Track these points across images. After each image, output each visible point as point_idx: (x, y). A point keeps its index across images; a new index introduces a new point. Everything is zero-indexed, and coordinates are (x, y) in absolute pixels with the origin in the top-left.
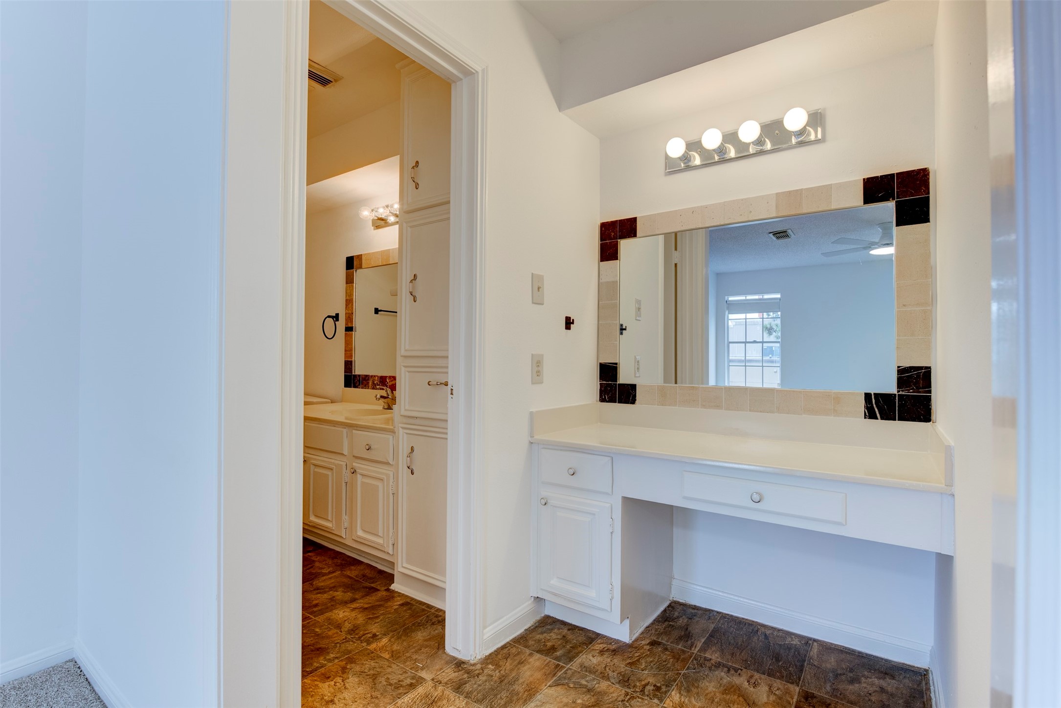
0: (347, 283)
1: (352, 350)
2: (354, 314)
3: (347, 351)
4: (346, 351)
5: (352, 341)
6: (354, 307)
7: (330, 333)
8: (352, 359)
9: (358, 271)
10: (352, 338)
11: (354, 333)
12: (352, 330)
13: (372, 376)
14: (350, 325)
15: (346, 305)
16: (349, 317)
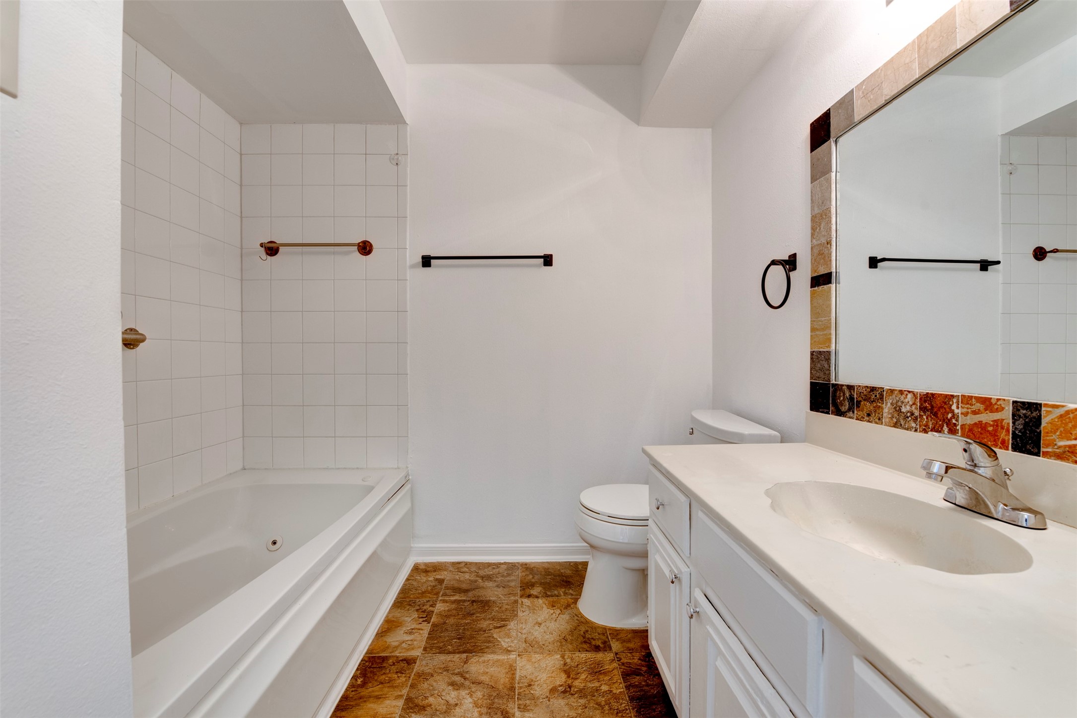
0: (813, 179)
1: (829, 328)
2: (834, 244)
3: (817, 330)
4: (813, 330)
5: (830, 306)
6: (834, 227)
7: (776, 294)
8: (829, 346)
9: (841, 140)
10: (829, 299)
11: (833, 286)
12: (829, 282)
13: (892, 391)
14: (822, 271)
15: (813, 229)
16: (821, 254)
